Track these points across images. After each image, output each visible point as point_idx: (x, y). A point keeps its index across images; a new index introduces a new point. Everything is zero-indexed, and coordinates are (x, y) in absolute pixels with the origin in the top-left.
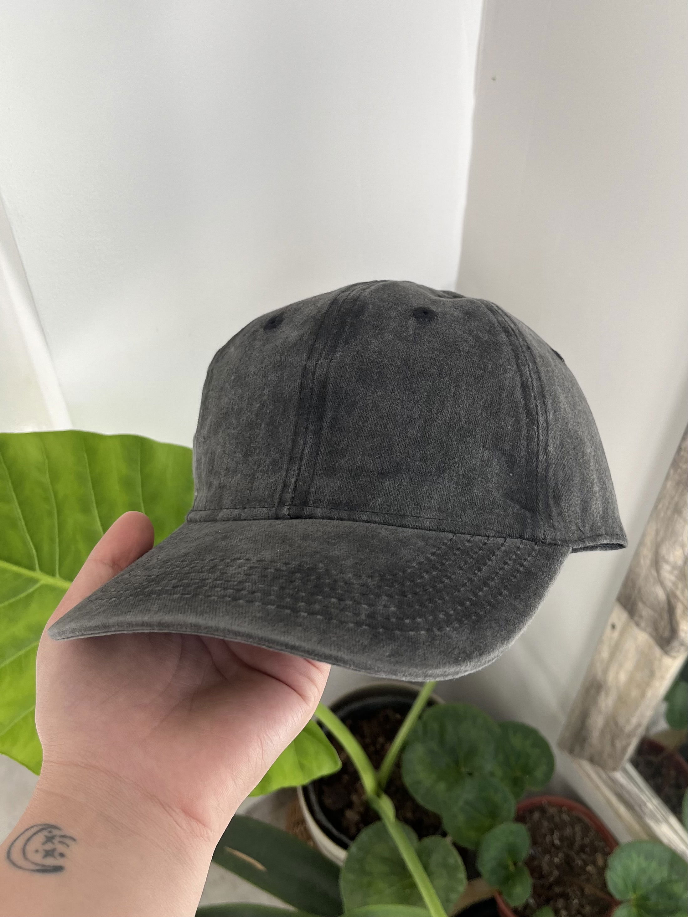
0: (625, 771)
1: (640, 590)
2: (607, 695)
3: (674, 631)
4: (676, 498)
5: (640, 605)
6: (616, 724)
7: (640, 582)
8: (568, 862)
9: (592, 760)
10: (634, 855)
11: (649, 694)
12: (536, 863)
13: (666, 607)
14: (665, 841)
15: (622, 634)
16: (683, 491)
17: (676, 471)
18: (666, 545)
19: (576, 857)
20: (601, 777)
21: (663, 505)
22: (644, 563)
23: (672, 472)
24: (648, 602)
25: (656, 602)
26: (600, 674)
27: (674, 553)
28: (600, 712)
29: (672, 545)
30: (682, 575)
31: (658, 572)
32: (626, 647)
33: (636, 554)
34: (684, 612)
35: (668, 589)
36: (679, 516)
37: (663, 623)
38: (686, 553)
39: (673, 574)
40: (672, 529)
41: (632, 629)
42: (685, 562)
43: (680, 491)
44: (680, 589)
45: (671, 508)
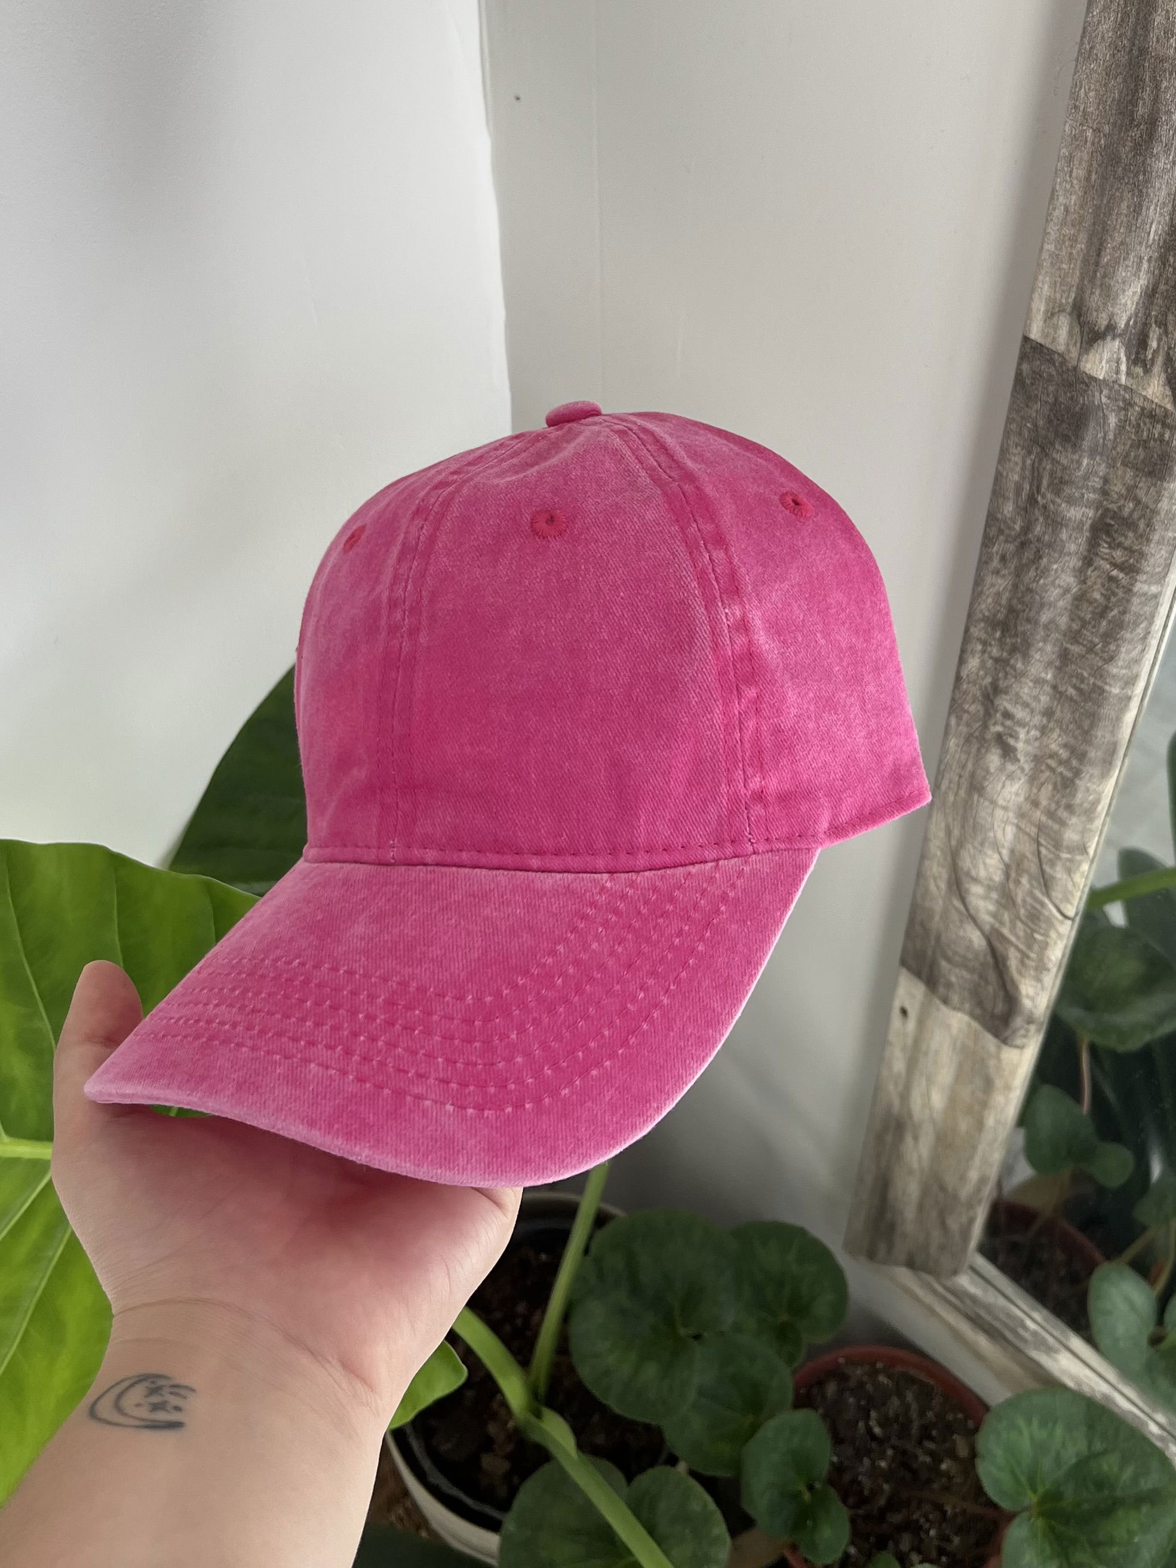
0: (974, 1270)
1: (938, 939)
2: (916, 1138)
3: (1011, 1000)
4: (970, 766)
5: (944, 964)
6: (943, 1188)
7: (936, 922)
8: (904, 1460)
9: (912, 1264)
11: (990, 1121)
12: (847, 1478)
13: (990, 959)
14: (1071, 1384)
15: (921, 1023)
16: (979, 750)
17: (959, 718)
18: (969, 850)
19: (919, 1452)
20: (934, 1292)
21: (950, 782)
22: (938, 888)
23: (953, 721)
24: (957, 958)
25: (970, 956)
26: (896, 1102)
27: (984, 864)
28: (911, 1172)
29: (979, 847)
30: (1006, 899)
31: (963, 900)
32: (934, 1045)
33: (920, 875)
34: (1022, 962)
35: (987, 928)
36: (981, 795)
37: (990, 989)
38: (1006, 858)
39: (990, 899)
40: (974, 820)
41: (938, 1009)
42: (1007, 876)
43: (974, 750)
44: (1008, 924)
45: (965, 784)
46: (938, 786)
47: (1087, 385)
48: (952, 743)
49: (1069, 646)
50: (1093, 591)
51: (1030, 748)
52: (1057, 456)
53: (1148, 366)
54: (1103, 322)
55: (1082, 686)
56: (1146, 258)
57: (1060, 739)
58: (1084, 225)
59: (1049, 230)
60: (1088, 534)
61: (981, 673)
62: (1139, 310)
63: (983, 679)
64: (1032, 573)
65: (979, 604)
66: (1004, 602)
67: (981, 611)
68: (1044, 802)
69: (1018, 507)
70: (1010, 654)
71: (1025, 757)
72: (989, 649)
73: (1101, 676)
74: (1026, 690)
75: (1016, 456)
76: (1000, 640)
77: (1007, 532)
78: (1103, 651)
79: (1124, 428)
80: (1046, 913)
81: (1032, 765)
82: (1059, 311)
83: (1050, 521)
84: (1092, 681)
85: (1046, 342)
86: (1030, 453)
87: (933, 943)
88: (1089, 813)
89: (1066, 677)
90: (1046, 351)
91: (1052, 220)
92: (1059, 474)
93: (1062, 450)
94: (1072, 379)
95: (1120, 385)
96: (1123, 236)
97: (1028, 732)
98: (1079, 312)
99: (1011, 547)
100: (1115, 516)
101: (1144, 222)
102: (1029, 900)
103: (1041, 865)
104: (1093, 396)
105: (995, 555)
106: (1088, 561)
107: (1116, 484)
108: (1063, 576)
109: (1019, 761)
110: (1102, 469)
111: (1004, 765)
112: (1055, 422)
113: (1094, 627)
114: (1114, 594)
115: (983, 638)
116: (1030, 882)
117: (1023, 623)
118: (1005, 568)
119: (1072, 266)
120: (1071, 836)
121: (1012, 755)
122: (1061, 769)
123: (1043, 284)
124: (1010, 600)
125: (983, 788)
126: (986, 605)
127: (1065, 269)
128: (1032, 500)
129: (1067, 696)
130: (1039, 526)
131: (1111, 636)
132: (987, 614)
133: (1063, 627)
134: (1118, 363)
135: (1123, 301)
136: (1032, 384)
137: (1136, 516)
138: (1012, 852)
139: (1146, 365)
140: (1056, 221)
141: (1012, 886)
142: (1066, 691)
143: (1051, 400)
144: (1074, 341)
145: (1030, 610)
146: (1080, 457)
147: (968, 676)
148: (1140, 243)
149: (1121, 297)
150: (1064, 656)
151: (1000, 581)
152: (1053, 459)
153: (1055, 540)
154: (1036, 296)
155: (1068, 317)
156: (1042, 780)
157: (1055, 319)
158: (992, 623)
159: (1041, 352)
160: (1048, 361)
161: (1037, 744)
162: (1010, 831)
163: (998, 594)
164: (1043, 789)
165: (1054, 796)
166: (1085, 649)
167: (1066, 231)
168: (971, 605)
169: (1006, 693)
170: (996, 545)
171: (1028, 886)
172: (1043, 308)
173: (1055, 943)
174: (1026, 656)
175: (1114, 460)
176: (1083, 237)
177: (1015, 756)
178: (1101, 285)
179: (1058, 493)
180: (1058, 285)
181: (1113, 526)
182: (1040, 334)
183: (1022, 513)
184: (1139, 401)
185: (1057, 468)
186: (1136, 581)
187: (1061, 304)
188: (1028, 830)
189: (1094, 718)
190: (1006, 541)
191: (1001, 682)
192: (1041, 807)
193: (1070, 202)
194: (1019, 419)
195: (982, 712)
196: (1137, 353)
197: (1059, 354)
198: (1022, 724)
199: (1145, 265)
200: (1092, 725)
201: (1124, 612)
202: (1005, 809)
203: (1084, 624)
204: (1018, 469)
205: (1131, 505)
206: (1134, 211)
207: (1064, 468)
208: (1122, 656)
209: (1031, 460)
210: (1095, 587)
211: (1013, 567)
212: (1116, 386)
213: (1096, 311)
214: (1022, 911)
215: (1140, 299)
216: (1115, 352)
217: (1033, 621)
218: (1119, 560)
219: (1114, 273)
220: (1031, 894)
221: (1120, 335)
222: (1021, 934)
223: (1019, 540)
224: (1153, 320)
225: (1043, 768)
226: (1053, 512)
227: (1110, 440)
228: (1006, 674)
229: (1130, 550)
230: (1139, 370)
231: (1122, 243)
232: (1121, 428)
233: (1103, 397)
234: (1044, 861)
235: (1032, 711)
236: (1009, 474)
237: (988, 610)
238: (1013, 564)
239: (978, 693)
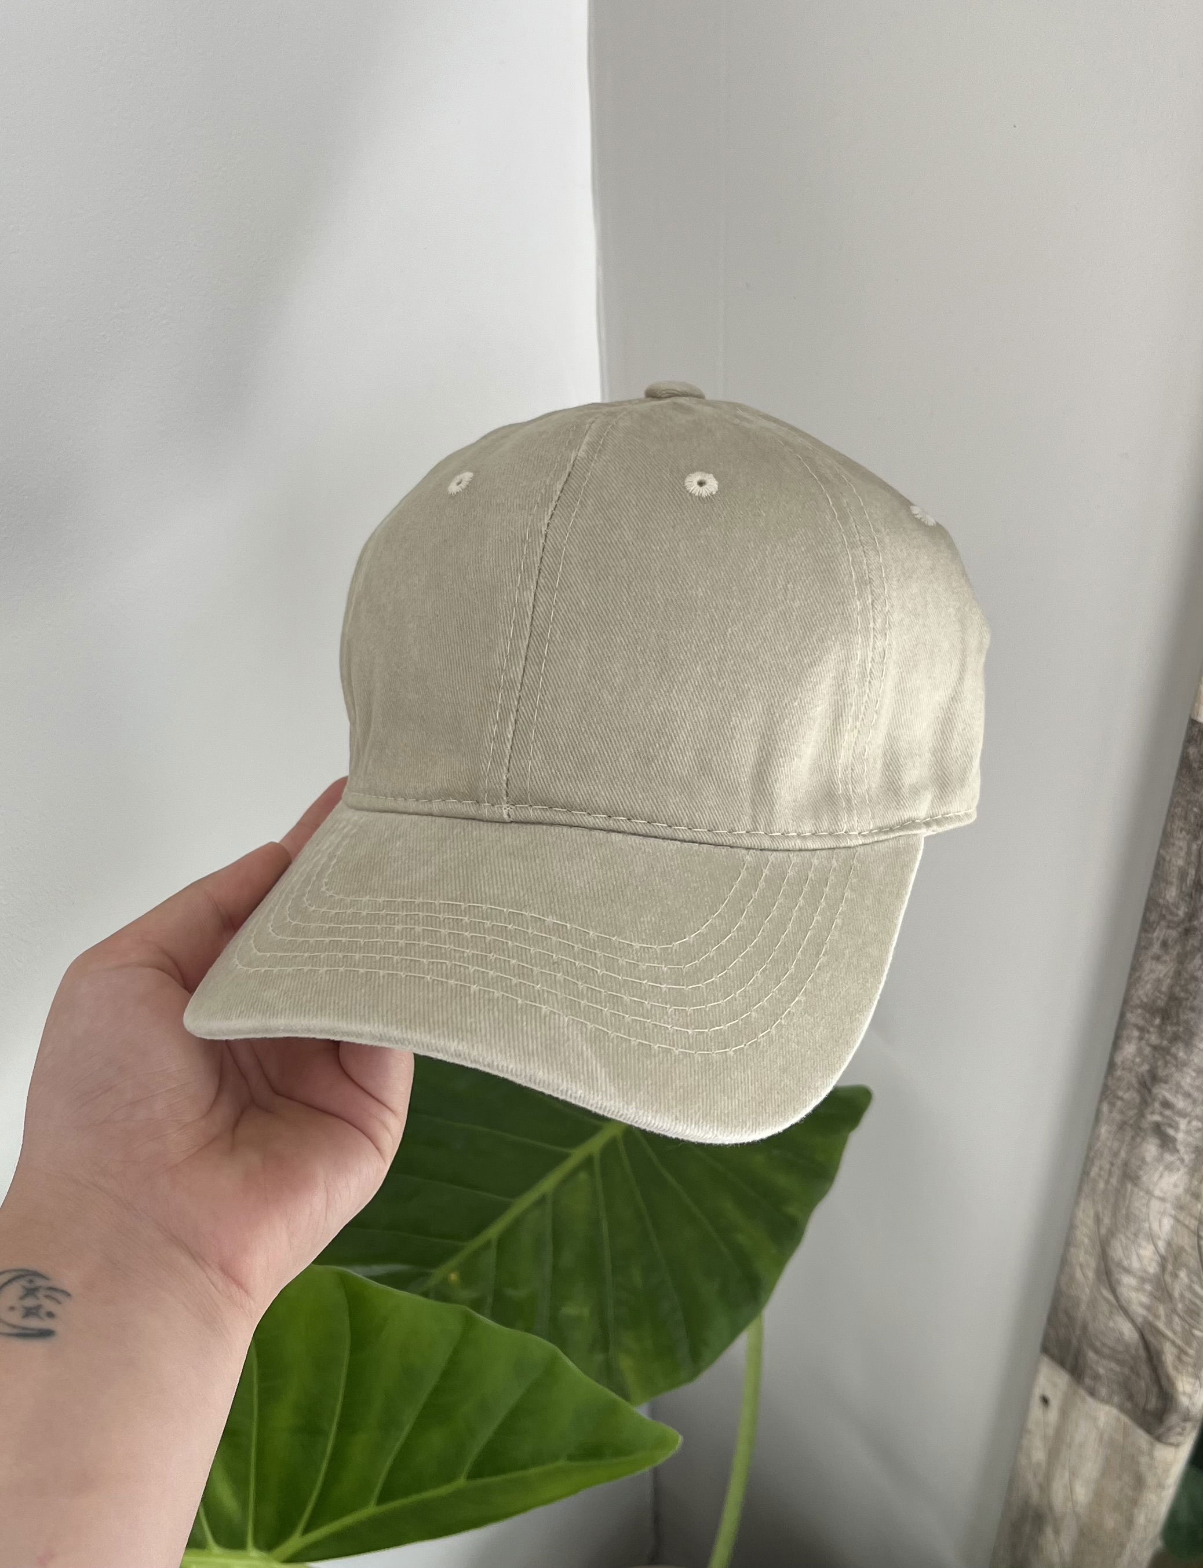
1: (1085, 1328)
2: (1057, 1532)
3: (1166, 1397)
4: (1123, 1154)
5: (1091, 1355)
7: (1082, 1311)
11: (1141, 1519)
13: (1142, 1353)
15: (1064, 1413)
16: (1133, 1138)
17: (1112, 1105)
18: (1121, 1240)
21: (1101, 1169)
22: (1085, 1276)
23: (1105, 1108)
24: (1106, 1351)
25: (1120, 1348)
26: (1035, 1493)
27: (1138, 1256)
29: (1132, 1237)
30: (1162, 1292)
31: (1114, 1291)
32: (1078, 1438)
33: (1064, 1262)
34: (1179, 1359)
35: (1139, 1320)
36: (1136, 1185)
37: (1143, 1384)
38: (1162, 1250)
39: (1144, 1290)
40: (1129, 1207)
41: (1083, 1401)
42: (1163, 1267)
43: (1128, 1138)
44: (1163, 1318)
45: (1117, 1172)
46: (1086, 1172)
48: (1104, 1130)
51: (1190, 1139)
61: (1138, 1060)
63: (1140, 1066)
64: (1198, 961)
65: (1137, 990)
66: (1164, 989)
67: (1139, 998)
69: (1181, 891)
70: (1170, 1043)
71: (1185, 1147)
72: (1147, 1036)
74: (1188, 1080)
75: (1181, 841)
76: (1160, 1027)
77: (1169, 917)
81: (1193, 1156)
86: (1196, 838)
87: (1078, 1332)
97: (1189, 1122)
99: (1174, 934)
102: (1188, 1295)
105: (1155, 941)
109: (1178, 1151)
111: (1162, 1155)
115: (1140, 1025)
116: (1188, 1276)
117: (1186, 1011)
118: (1166, 953)
121: (1171, 1145)
124: (1171, 987)
125: (1138, 1178)
126: (1144, 992)
132: (1145, 1000)
138: (1169, 1244)
141: (1168, 1279)
145: (1195, 998)
147: (1123, 1062)
151: (1160, 967)
158: (1151, 1010)
161: (1198, 1135)
162: (1167, 1223)
163: (1159, 981)
168: (1128, 990)
169: (1166, 1082)
170: (1158, 930)
171: (1186, 1280)
174: (1188, 1045)
177: (1174, 1146)
183: (1187, 898)
188: (1187, 1222)
190: (1169, 927)
194: (1184, 803)
195: (1138, 1100)
198: (1183, 1114)
202: (1163, 1200)
204: (1183, 854)
209: (1198, 845)
214: (1180, 1306)
217: (1197, 1010)
220: (1190, 1288)
222: (1178, 1329)
223: (1182, 927)
228: (1166, 1062)
235: (1195, 1102)
236: (1173, 859)
237: (1147, 995)
238: (1174, 952)
239: (1134, 1081)
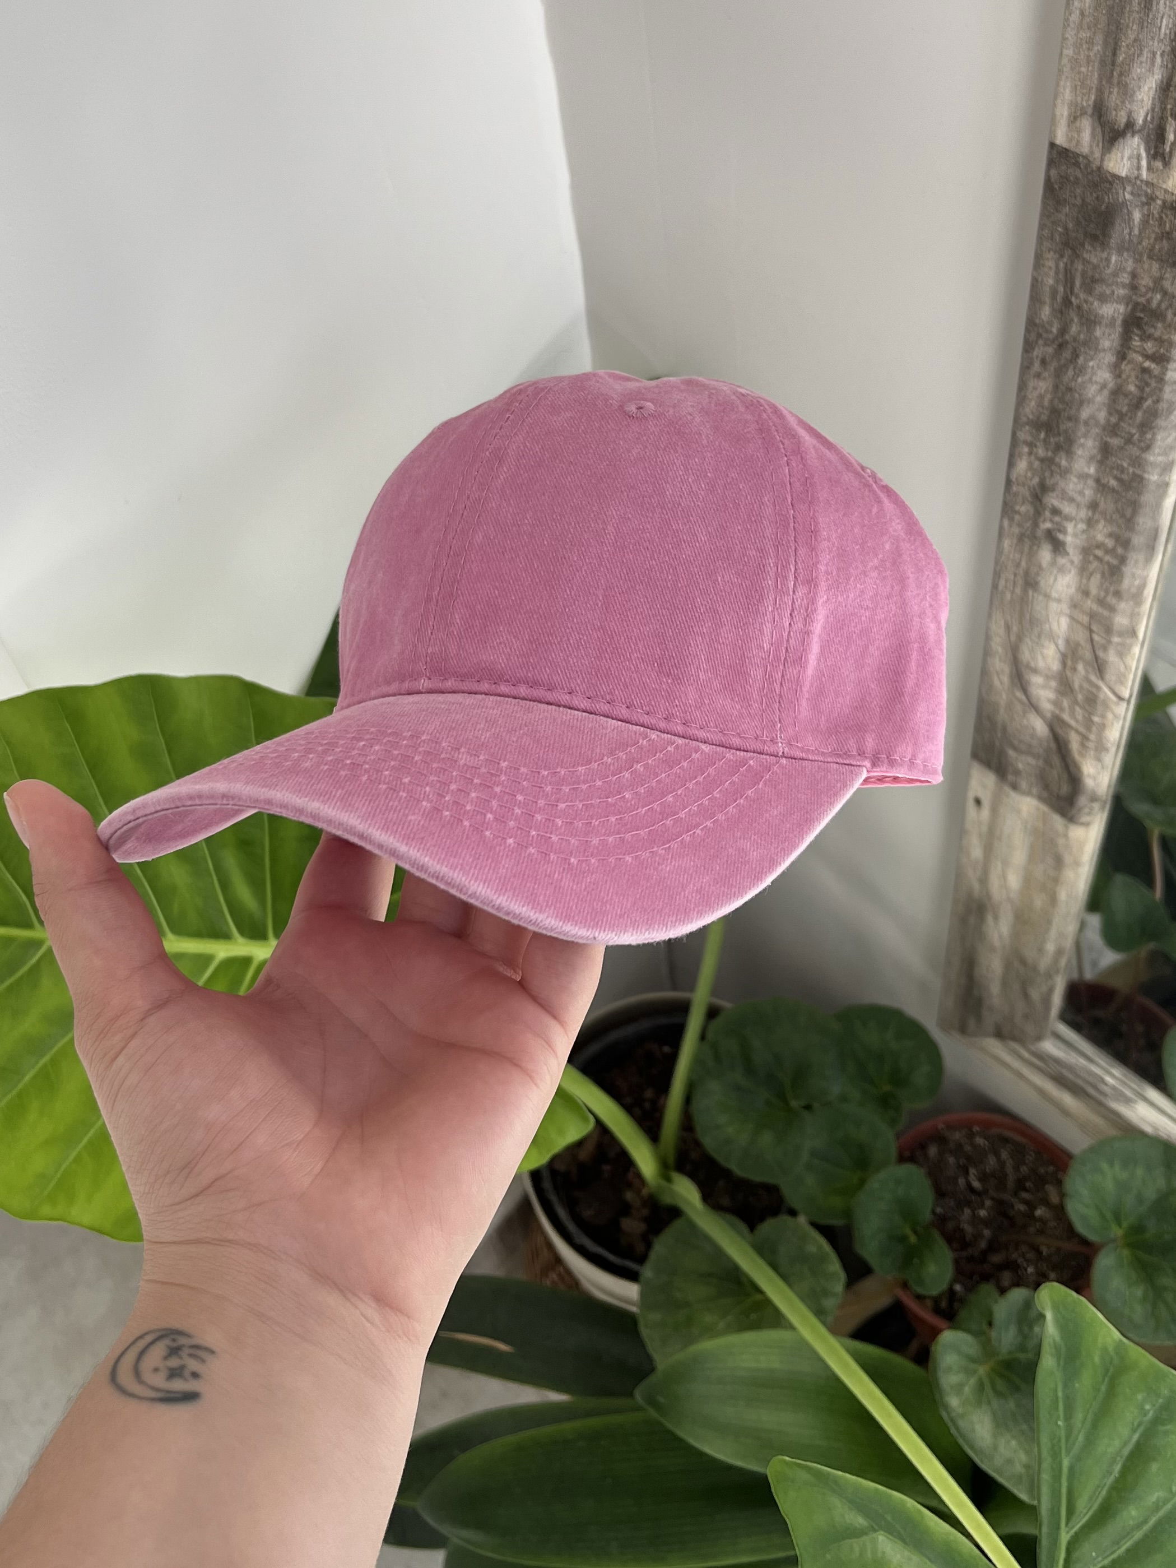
0: (1057, 1036)
1: (1004, 729)
2: (996, 918)
3: (1074, 779)
4: (1023, 564)
5: (1011, 753)
6: (1023, 962)
7: (1002, 715)
8: (1002, 1209)
9: (999, 1034)
10: (1105, 1166)
11: (1062, 895)
12: (950, 1225)
13: (1053, 745)
14: (1149, 1130)
15: (994, 810)
16: (1031, 548)
17: (1011, 520)
18: (1027, 644)
19: (1014, 1200)
20: (1021, 1057)
21: (1006, 581)
22: (1001, 683)
23: (1006, 523)
24: (1023, 747)
25: (1035, 743)
26: (976, 886)
27: (1042, 654)
28: (993, 949)
29: (1037, 640)
30: (1065, 686)
31: (1025, 691)
32: (1007, 830)
33: (984, 673)
34: (1083, 745)
35: (1049, 715)
36: (1035, 590)
37: (1055, 773)
38: (1062, 648)
39: (1050, 687)
40: (1031, 614)
41: (1008, 796)
42: (1064, 664)
43: (1026, 549)
44: (1067, 710)
45: (1020, 581)
46: (995, 586)
47: (1111, 184)
48: (1007, 543)
49: (1108, 439)
50: (1128, 384)
51: (1078, 542)
52: (1086, 255)
53: (1167, 159)
54: (1122, 119)
55: (1123, 476)
56: (1159, 53)
57: (1105, 529)
58: (1099, 26)
59: (1067, 35)
60: (1120, 330)
61: (1029, 474)
62: (1155, 105)
63: (1031, 480)
64: (1070, 373)
65: (1024, 408)
66: (1046, 403)
67: (1026, 415)
68: (1094, 591)
69: (1053, 309)
70: (1054, 453)
71: (1074, 550)
73: (1139, 465)
74: (1071, 486)
75: (1050, 261)
76: (1045, 440)
77: (1045, 335)
78: (1140, 441)
79: (1147, 222)
80: (1102, 696)
81: (1081, 557)
82: (1081, 115)
83: (1084, 320)
84: (1131, 470)
85: (1071, 146)
86: (1062, 256)
87: (999, 735)
88: (1137, 598)
89: (1108, 470)
90: (1071, 155)
91: (1069, 25)
92: (1090, 273)
93: (1092, 249)
94: (1096, 179)
95: (1142, 181)
96: (1136, 33)
97: (1075, 526)
98: (1099, 112)
99: (1050, 350)
100: (1145, 308)
101: (1155, 17)
102: (1086, 685)
103: (1094, 651)
104: (1117, 193)
105: (1036, 359)
106: (1122, 356)
107: (1143, 278)
108: (1100, 373)
109: (1068, 554)
110: (1130, 265)
111: (1054, 559)
112: (1083, 223)
113: (1131, 418)
114: (1147, 384)
115: (1028, 441)
116: (1085, 668)
117: (1065, 422)
118: (1045, 369)
119: (1090, 68)
120: (1121, 620)
121: (1062, 549)
122: (1107, 558)
123: (1064, 89)
124: (1051, 401)
125: (1037, 583)
126: (1031, 407)
127: (1083, 72)
128: (1067, 302)
129: (1109, 487)
130: (1074, 325)
131: (1147, 426)
132: (1031, 417)
133: (1102, 421)
134: (1138, 160)
135: (1140, 97)
136: (1060, 188)
137: (1163, 306)
138: (1067, 641)
139: (1165, 158)
140: (1072, 25)
141: (1069, 673)
142: (1108, 482)
143: (1079, 202)
144: (1096, 142)
145: (1071, 408)
146: (1109, 254)
147: (1016, 479)
148: (1153, 39)
149: (1138, 93)
150: (1105, 450)
151: (1041, 384)
152: (1084, 259)
153: (1090, 338)
154: (1059, 101)
155: (1090, 119)
156: (1091, 570)
157: (1078, 124)
158: (1038, 425)
159: (1067, 156)
160: (1074, 164)
161: (1084, 536)
162: (1064, 621)
163: (1041, 397)
164: (1093, 579)
165: (1102, 584)
166: (1123, 440)
167: (1085, 34)
168: (1017, 410)
169: (1053, 489)
170: (1036, 349)
171: (1084, 672)
172: (1066, 113)
173: (1112, 724)
174: (1070, 453)
175: (1141, 255)
176: (1099, 38)
177: (1064, 549)
178: (1119, 83)
179: (1090, 291)
180: (1079, 88)
181: (1141, 318)
182: (1064, 139)
183: (1059, 315)
184: (1160, 194)
185: (1087, 268)
186: (1167, 369)
187: (1083, 108)
188: (1080, 619)
189: (1135, 506)
190: (1046, 345)
191: (1048, 480)
192: (1091, 597)
193: (1085, 5)
194: (1050, 225)
195: (1032, 511)
196: (1156, 147)
197: (1083, 157)
198: (1068, 518)
199: (1158, 59)
200: (1135, 512)
201: (1158, 401)
202: (1059, 601)
203: (1122, 416)
204: (1052, 273)
205: (1158, 296)
206: (1145, 7)
207: (1095, 267)
208: (1159, 443)
209: (1063, 263)
210: (1130, 380)
211: (1052, 368)
212: (1138, 182)
213: (1115, 110)
214: (1080, 697)
215: (1155, 95)
216: (1135, 149)
217: (1074, 419)
218: (1150, 352)
219: (1129, 70)
220: (1087, 679)
221: (1139, 131)
222: (1080, 718)
223: (1056, 342)
224: (1169, 113)
225: (1091, 558)
226: (1086, 311)
227: (1135, 235)
228: (1052, 472)
229: (1160, 341)
230: (1159, 164)
231: (1135, 40)
232: (1145, 222)
233: (1126, 194)
234: (1097, 647)
235: (1078, 506)
236: (1045, 279)
237: (1032, 413)
238: (1053, 366)
239: (1027, 494)
